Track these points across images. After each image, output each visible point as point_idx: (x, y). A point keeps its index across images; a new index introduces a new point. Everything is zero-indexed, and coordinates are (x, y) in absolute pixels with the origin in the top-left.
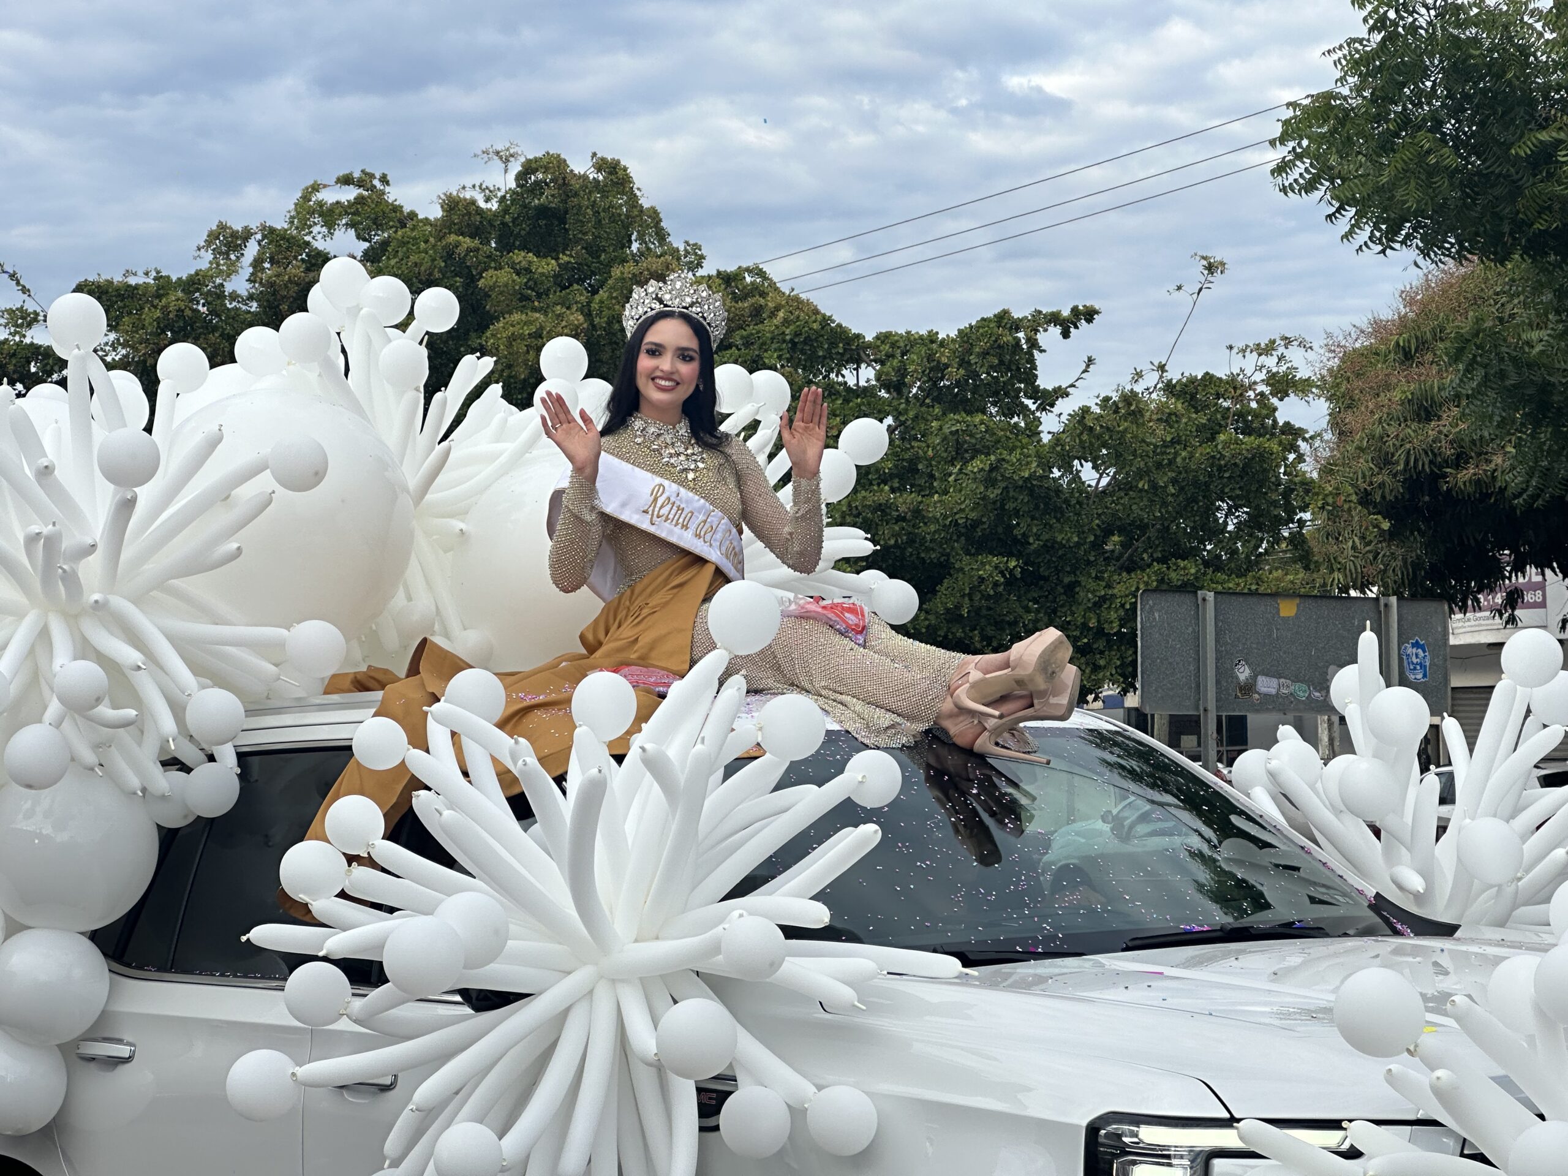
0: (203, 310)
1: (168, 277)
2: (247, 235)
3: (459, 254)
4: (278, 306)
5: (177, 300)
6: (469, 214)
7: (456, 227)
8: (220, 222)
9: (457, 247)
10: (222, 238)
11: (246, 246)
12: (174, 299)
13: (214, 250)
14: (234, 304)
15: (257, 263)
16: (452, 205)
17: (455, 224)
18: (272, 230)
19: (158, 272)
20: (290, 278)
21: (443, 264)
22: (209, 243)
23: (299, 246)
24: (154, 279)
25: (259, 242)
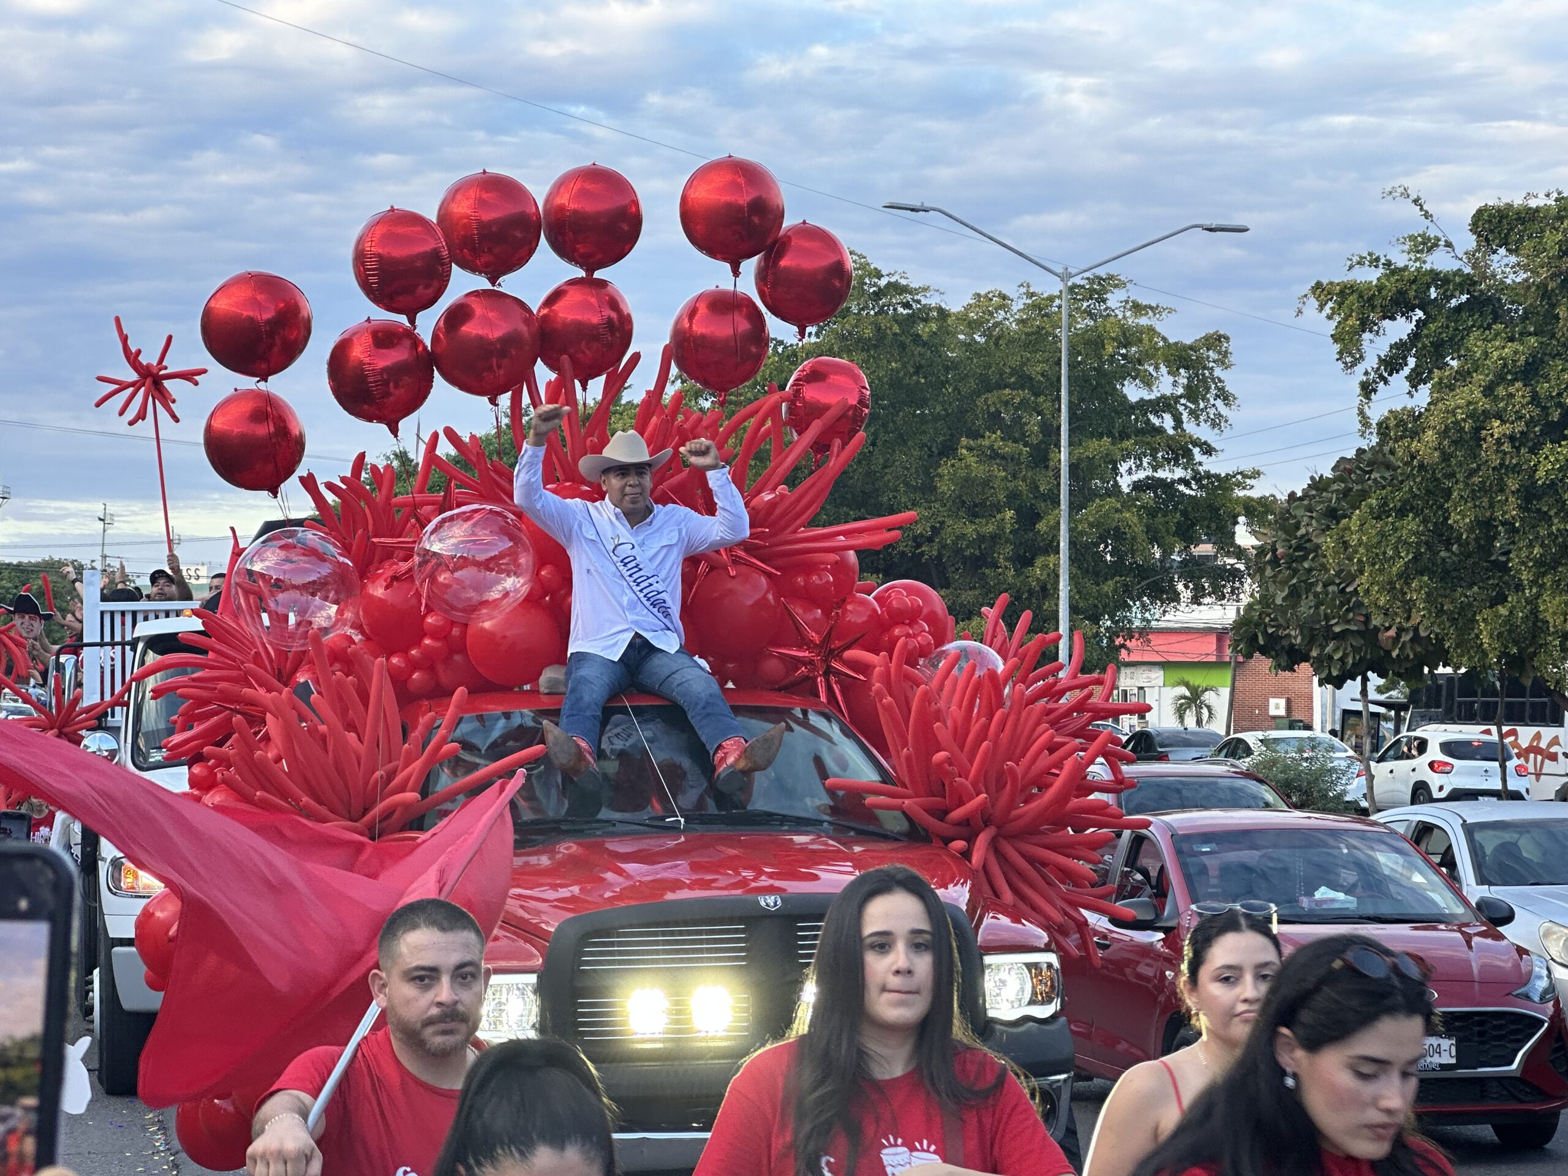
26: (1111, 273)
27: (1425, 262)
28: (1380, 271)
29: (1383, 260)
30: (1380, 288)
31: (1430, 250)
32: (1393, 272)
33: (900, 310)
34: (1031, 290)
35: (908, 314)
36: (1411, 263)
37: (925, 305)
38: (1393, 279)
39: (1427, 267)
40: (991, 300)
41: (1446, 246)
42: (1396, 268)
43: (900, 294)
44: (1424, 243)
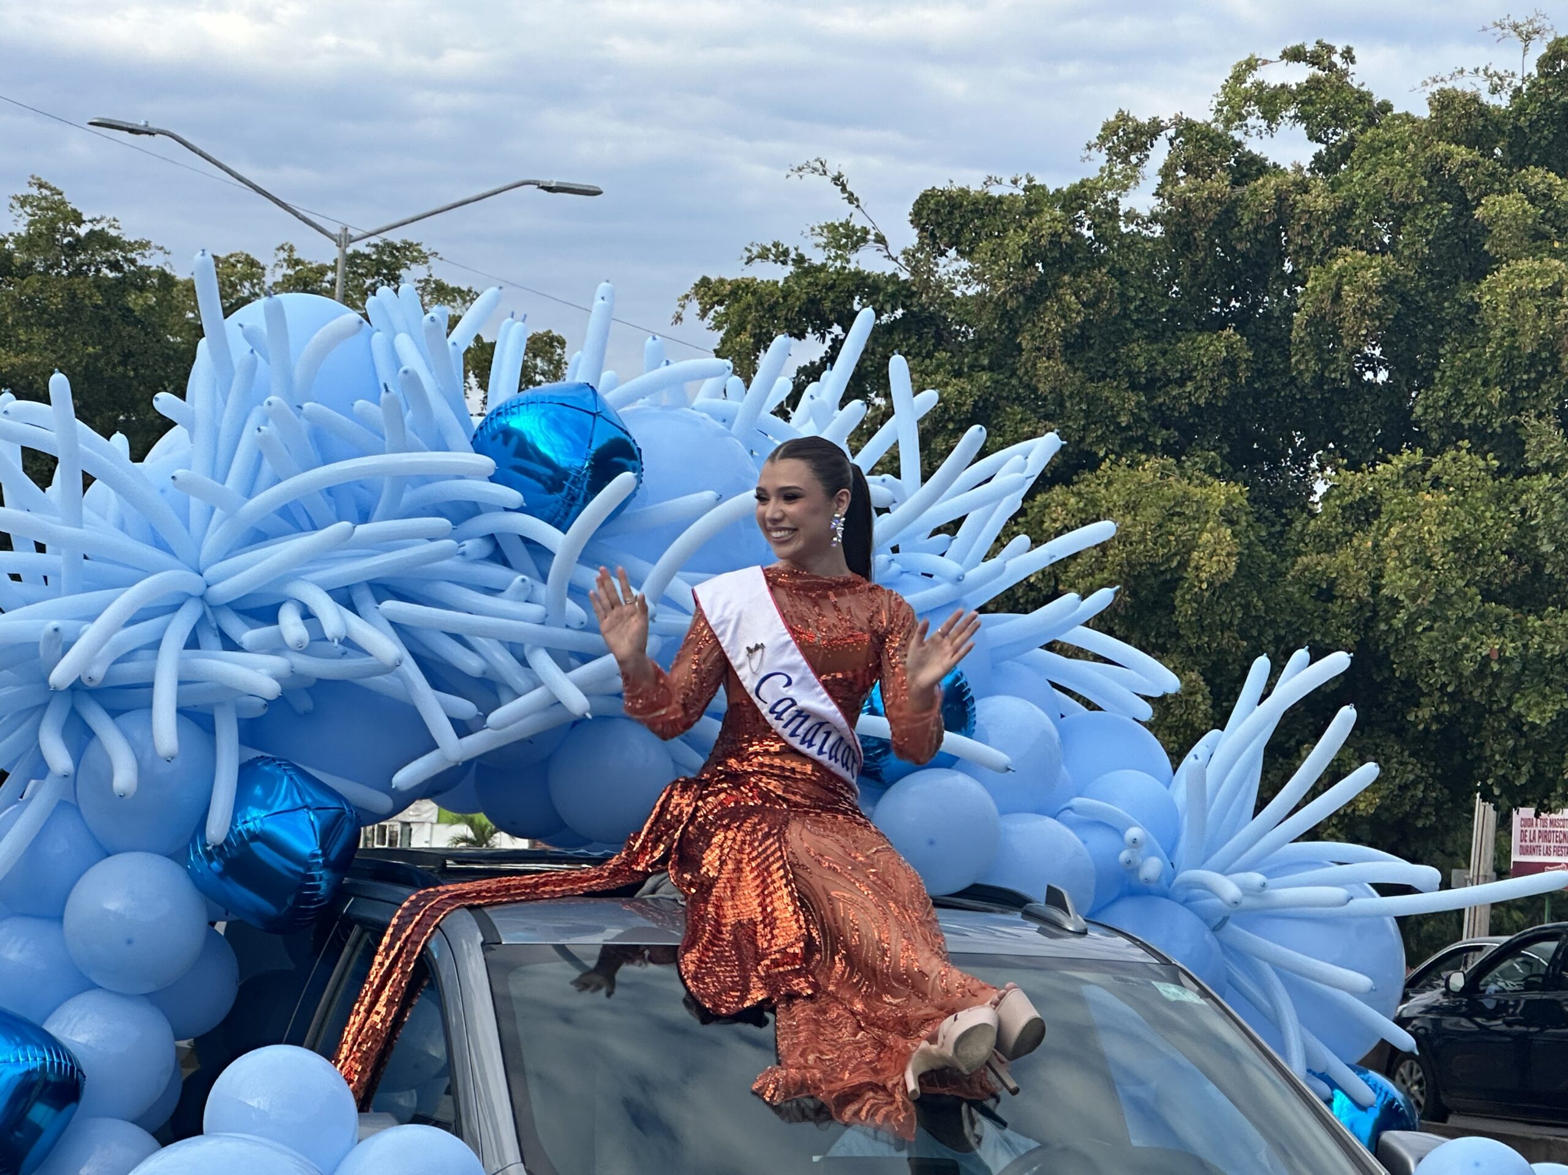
0: (1088, 233)
1: (1043, 187)
2: (1155, 129)
3: (1450, 171)
4: (1192, 232)
5: (1053, 220)
6: (1469, 115)
7: (1450, 133)
8: (1120, 111)
9: (1447, 159)
10: (1121, 134)
11: (1152, 146)
12: (1048, 218)
13: (1109, 149)
14: (1132, 227)
15: (1167, 172)
16: (1444, 102)
17: (1447, 129)
18: (1190, 125)
19: (1030, 181)
20: (1210, 193)
21: (1425, 183)
22: (1102, 139)
23: (1226, 148)
24: (1024, 190)
25: (1171, 141)
26: (410, 240)
27: (848, 261)
28: (790, 268)
29: (793, 255)
30: (787, 293)
31: (855, 247)
32: (807, 272)
33: (105, 271)
34: (296, 256)
35: (116, 279)
36: (830, 262)
37: (142, 267)
38: (804, 282)
39: (852, 266)
40: (234, 266)
41: (876, 241)
42: (811, 266)
43: (107, 250)
44: (847, 236)
